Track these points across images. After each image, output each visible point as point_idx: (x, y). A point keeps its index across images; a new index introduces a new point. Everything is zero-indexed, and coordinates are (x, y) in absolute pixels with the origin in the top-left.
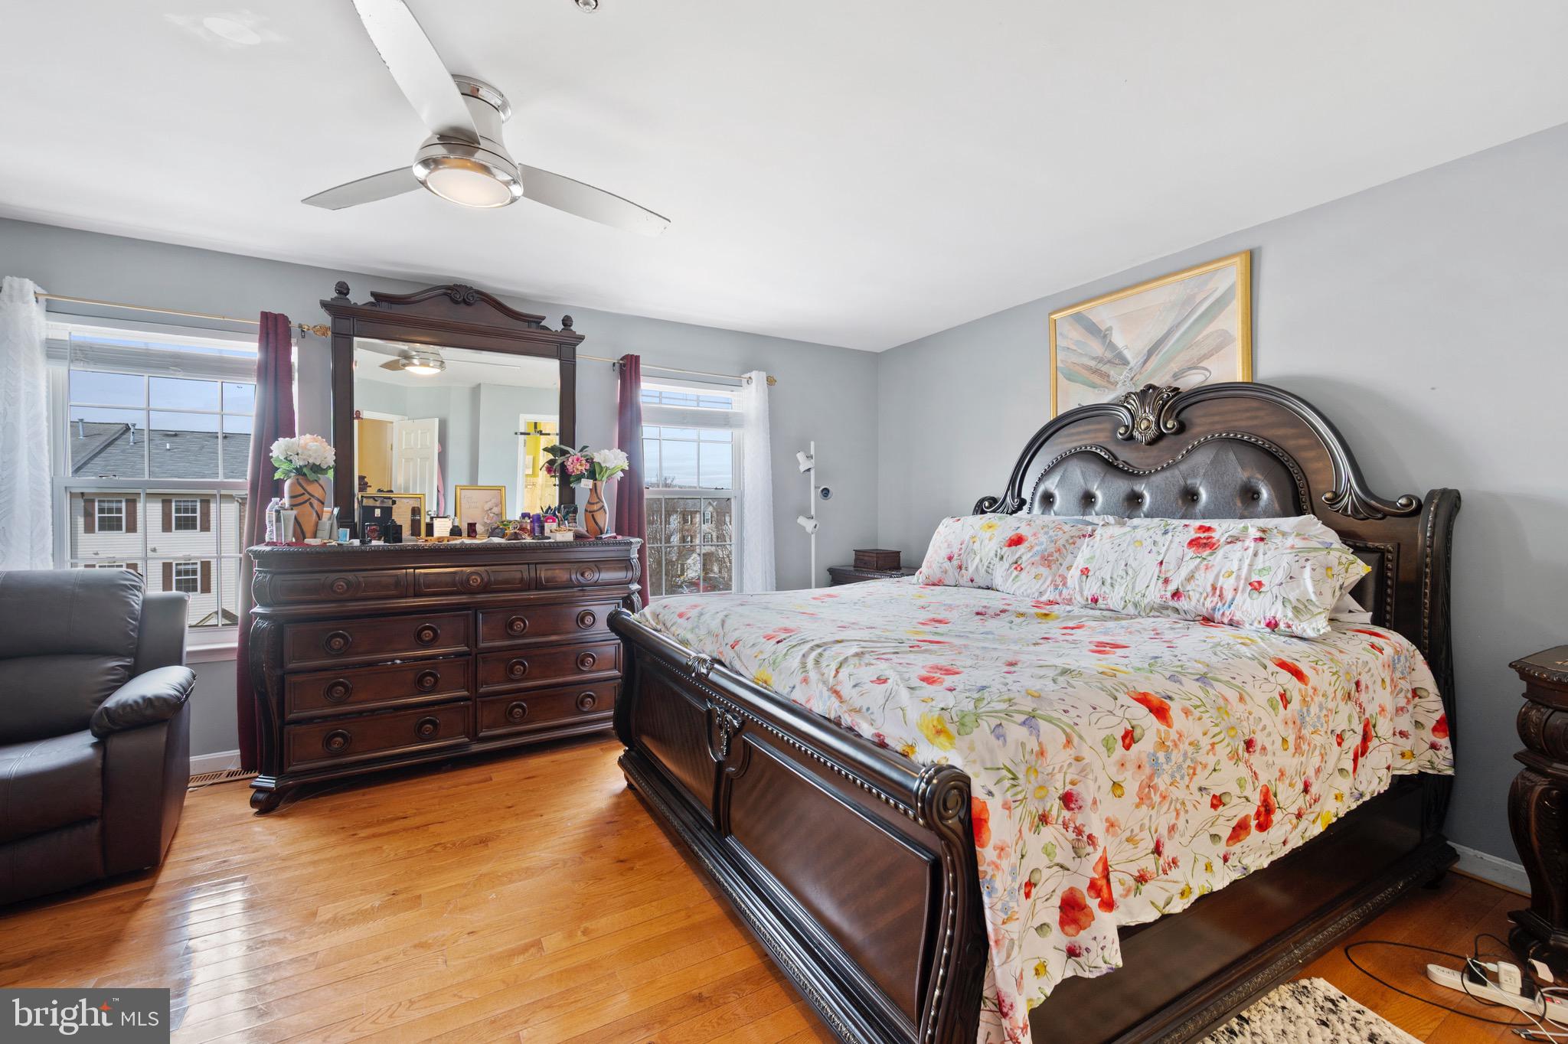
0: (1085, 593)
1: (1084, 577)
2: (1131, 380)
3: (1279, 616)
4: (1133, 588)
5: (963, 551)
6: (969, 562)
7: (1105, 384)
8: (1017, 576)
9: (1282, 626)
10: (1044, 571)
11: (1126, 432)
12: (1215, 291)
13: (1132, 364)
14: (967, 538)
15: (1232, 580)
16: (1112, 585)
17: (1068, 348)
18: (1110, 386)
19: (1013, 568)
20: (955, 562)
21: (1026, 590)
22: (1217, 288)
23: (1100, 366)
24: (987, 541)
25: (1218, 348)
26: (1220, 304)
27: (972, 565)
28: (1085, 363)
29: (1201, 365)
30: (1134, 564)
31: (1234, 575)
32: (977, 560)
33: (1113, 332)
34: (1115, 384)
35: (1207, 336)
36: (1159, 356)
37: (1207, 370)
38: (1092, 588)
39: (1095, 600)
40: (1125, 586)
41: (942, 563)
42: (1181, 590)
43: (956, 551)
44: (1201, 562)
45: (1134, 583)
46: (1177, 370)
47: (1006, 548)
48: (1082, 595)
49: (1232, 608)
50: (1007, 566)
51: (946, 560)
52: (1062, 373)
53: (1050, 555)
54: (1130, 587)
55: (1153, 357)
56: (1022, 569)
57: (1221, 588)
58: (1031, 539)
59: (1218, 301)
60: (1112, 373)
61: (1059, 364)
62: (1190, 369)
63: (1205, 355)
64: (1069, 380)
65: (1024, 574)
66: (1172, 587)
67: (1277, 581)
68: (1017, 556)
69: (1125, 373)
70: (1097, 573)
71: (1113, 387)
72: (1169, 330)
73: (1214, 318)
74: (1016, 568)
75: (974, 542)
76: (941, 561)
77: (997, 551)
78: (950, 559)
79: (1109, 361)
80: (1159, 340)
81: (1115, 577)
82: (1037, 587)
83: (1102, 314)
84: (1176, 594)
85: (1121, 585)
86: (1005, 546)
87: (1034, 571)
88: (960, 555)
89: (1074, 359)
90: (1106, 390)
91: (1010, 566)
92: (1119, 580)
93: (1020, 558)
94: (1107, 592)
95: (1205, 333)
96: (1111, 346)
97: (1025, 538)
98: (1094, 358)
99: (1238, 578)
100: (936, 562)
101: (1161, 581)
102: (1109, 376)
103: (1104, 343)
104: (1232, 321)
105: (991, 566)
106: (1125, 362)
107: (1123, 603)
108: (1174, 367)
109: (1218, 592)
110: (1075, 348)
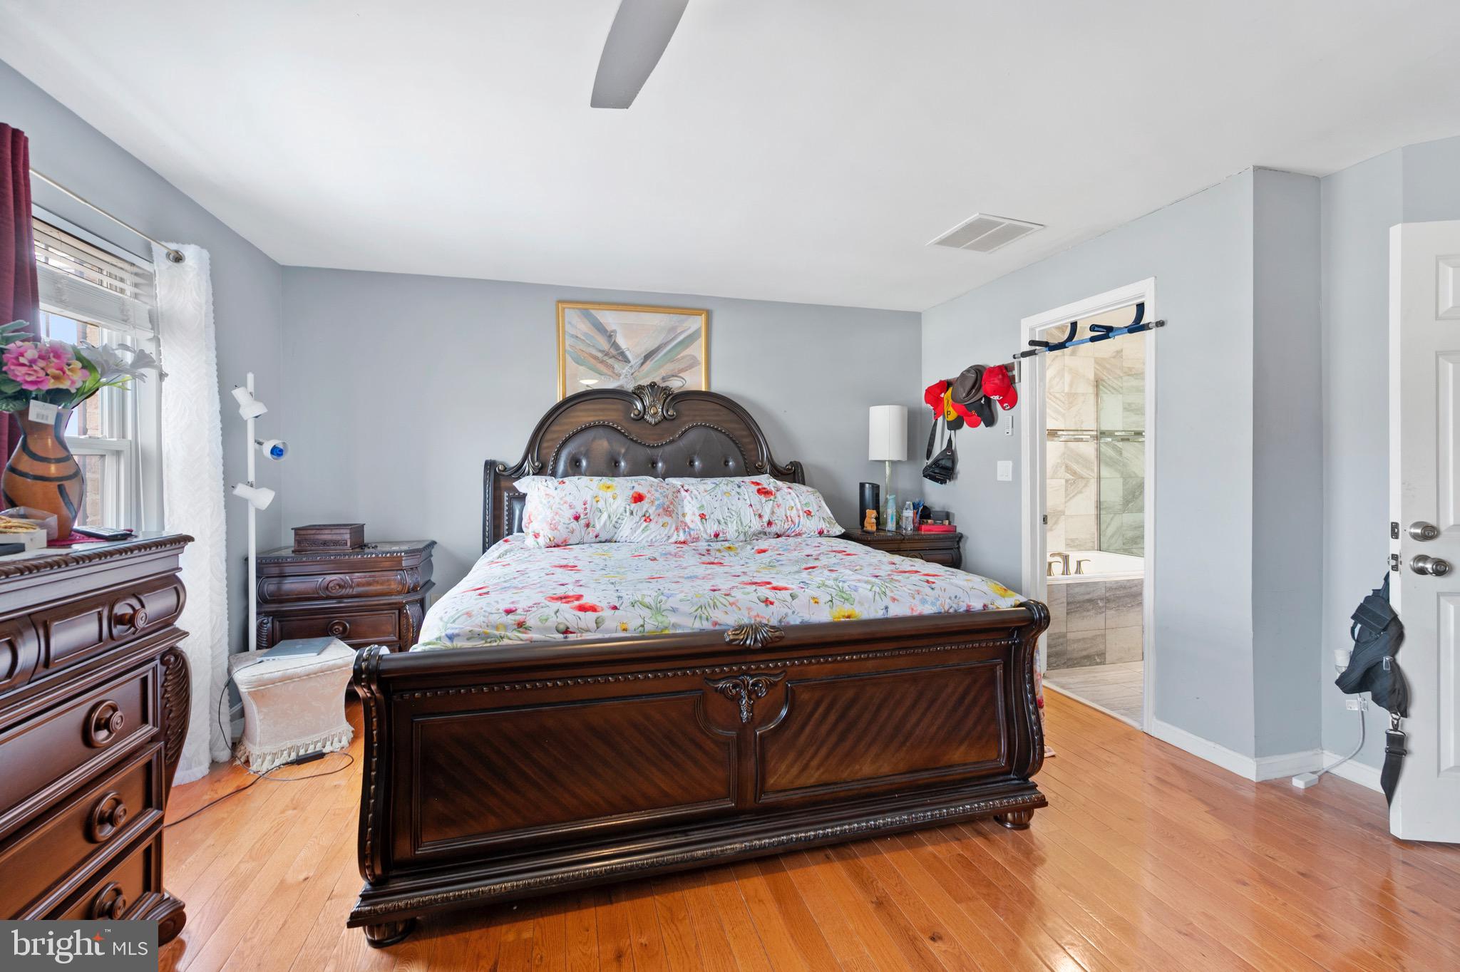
0: (708, 531)
1: (704, 520)
2: (632, 374)
3: (824, 527)
4: (741, 523)
5: (588, 511)
6: (596, 520)
7: (610, 373)
8: (646, 527)
9: (825, 532)
10: (667, 519)
11: (639, 415)
12: (688, 329)
13: (633, 362)
14: (589, 499)
15: (794, 511)
16: (726, 523)
17: (577, 337)
18: (614, 375)
19: (642, 521)
20: (582, 522)
21: (656, 537)
22: (690, 328)
23: (606, 358)
24: (612, 500)
25: (690, 367)
26: (691, 338)
27: (599, 523)
28: (591, 352)
29: (680, 375)
30: (734, 508)
31: (794, 508)
32: (605, 517)
33: (617, 335)
34: (619, 375)
35: (683, 358)
36: (654, 361)
37: (684, 379)
38: (712, 528)
39: (717, 535)
40: (735, 522)
41: (569, 524)
42: (771, 520)
43: (580, 509)
44: (773, 503)
45: (740, 520)
46: (665, 375)
47: (634, 505)
48: (707, 534)
49: (800, 526)
50: (638, 518)
51: (572, 520)
52: (571, 356)
53: (668, 507)
54: (739, 523)
55: (648, 362)
56: (651, 520)
57: (791, 517)
58: (648, 495)
59: (690, 336)
60: (616, 366)
61: (568, 348)
62: (673, 376)
63: (682, 369)
64: (578, 363)
65: (652, 525)
66: (766, 519)
67: (816, 510)
68: (644, 510)
69: (627, 368)
70: (712, 516)
71: (617, 377)
72: (659, 346)
73: (687, 347)
74: (645, 520)
75: (597, 501)
76: (568, 522)
77: (625, 508)
78: (577, 518)
79: (614, 357)
80: (652, 351)
81: (725, 517)
82: (666, 531)
83: (610, 319)
84: (770, 523)
85: (732, 522)
86: (631, 502)
87: (661, 521)
88: (586, 514)
89: (582, 347)
90: (612, 379)
91: (640, 520)
92: (728, 519)
93: (647, 511)
94: (725, 528)
95: (682, 355)
96: (615, 345)
97: (644, 495)
98: (600, 351)
99: (798, 510)
100: (561, 524)
101: (757, 517)
102: (613, 368)
103: (609, 342)
104: (698, 350)
105: (620, 521)
106: (627, 361)
107: (737, 534)
108: (663, 372)
109: (790, 519)
110: (583, 338)
